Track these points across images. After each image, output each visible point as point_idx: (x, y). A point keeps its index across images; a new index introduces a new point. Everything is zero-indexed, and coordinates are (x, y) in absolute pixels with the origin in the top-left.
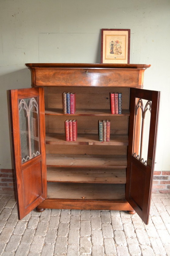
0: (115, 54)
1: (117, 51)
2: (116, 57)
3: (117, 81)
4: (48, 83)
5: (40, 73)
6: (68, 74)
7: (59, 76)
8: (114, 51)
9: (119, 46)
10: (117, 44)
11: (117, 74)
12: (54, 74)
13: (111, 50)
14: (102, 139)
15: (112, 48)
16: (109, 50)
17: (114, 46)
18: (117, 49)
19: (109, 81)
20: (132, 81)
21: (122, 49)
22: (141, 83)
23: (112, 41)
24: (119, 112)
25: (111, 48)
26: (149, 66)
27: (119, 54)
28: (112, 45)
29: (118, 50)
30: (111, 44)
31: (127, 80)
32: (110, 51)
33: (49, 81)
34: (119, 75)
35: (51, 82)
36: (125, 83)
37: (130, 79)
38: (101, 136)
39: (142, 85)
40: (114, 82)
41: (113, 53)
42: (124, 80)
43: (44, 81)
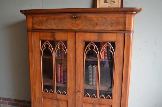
0: (109, 3)
1: (111, 0)
2: (109, 6)
3: (104, 25)
4: (41, 27)
5: (36, 18)
6: (59, 19)
7: (51, 21)
11: (104, 18)
12: (47, 19)
14: (91, 84)
20: (119, 25)
22: (131, 28)
24: (108, 58)
26: (140, 10)
27: (112, 3)
31: (114, 24)
32: (104, 1)
33: (43, 26)
34: (106, 19)
35: (44, 26)
37: (116, 23)
38: (90, 80)
39: (132, 30)
40: (101, 26)
41: (107, 3)
42: (111, 24)
43: (39, 26)
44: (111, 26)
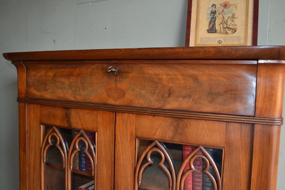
0: (220, 32)
1: (225, 26)
2: (221, 40)
3: (190, 96)
5: (33, 73)
6: (79, 75)
8: (217, 27)
9: (230, 15)
10: (225, 10)
11: (190, 76)
12: (55, 76)
13: (211, 25)
15: (213, 21)
16: (204, 24)
17: (217, 15)
18: (224, 22)
19: (167, 96)
20: (235, 98)
21: (236, 21)
22: (274, 110)
23: (213, 5)
25: (210, 20)
27: (230, 32)
28: (214, 13)
29: (226, 23)
30: (210, 12)
31: (218, 94)
32: (207, 28)
34: (195, 78)
35: (49, 91)
36: (212, 101)
37: (226, 92)
40: (180, 99)
41: (216, 32)
42: (210, 93)
44: (211, 102)
